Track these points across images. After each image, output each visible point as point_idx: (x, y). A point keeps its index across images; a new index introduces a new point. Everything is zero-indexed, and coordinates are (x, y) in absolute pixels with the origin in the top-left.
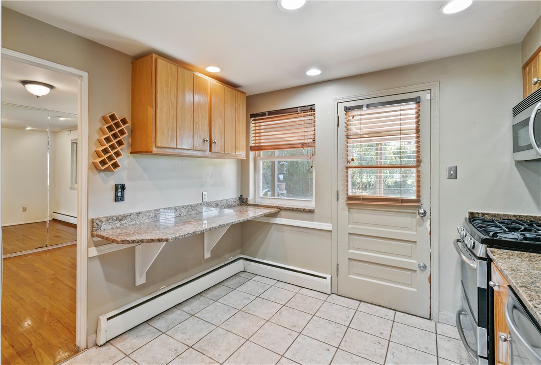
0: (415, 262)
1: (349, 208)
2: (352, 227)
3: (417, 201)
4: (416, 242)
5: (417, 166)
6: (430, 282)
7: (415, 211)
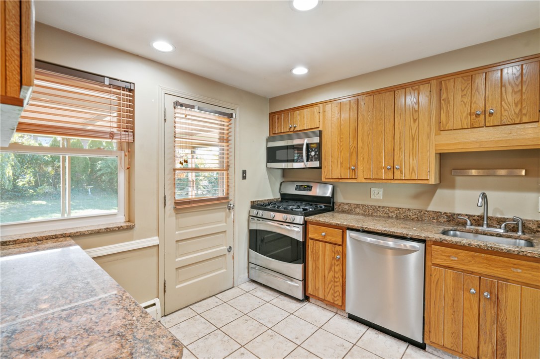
0: (225, 247)
1: (176, 214)
2: (179, 234)
3: (227, 198)
4: (225, 231)
5: (227, 170)
6: (233, 258)
7: (225, 207)
